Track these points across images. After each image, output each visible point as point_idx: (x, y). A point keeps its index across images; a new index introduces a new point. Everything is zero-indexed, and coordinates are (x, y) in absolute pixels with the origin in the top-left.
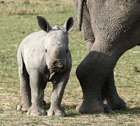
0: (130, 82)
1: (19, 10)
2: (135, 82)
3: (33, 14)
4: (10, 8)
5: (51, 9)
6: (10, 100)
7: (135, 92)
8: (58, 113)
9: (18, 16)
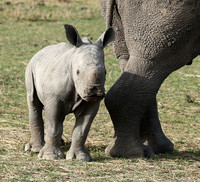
0: (180, 116)
1: (30, 15)
2: (187, 116)
3: (49, 21)
4: (18, 12)
5: (74, 14)
6: (16, 138)
7: (186, 130)
8: (80, 156)
9: (29, 23)
